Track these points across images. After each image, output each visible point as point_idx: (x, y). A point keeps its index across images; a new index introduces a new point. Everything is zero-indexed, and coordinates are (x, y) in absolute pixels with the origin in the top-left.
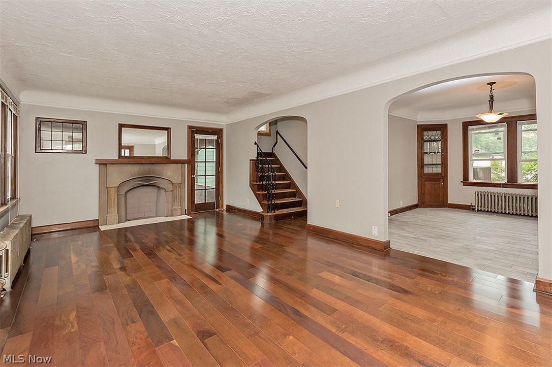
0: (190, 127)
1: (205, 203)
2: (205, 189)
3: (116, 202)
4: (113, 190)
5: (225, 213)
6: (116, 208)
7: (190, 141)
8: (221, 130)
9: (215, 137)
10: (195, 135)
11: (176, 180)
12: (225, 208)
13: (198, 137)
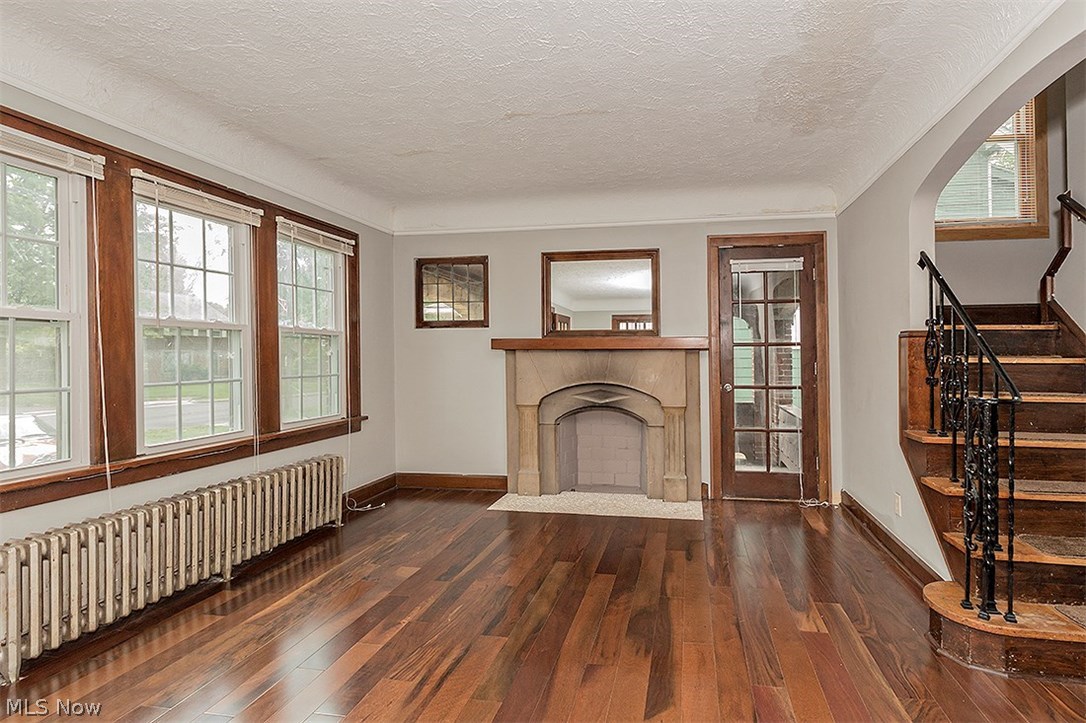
0: (712, 240)
1: (768, 474)
2: (767, 432)
3: (537, 443)
4: (527, 412)
6: (536, 458)
7: (716, 283)
8: (820, 237)
9: (795, 264)
10: (731, 262)
11: (674, 397)
12: (836, 500)
13: (739, 267)
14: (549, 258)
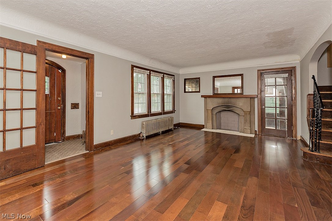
0: (259, 71)
2: (276, 119)
3: (211, 118)
4: (209, 111)
6: (211, 121)
8: (294, 68)
10: (265, 76)
12: (299, 138)
14: (214, 77)
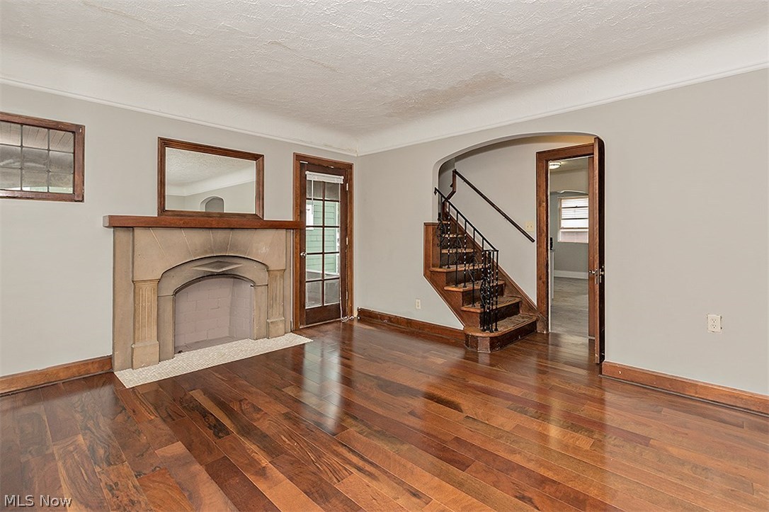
0: (298, 157)
1: (323, 307)
2: (323, 281)
3: (156, 315)
4: (146, 287)
5: (356, 324)
6: (156, 328)
7: (298, 185)
8: (350, 166)
9: (339, 180)
10: (307, 172)
11: (277, 263)
13: (312, 176)
14: (165, 143)
